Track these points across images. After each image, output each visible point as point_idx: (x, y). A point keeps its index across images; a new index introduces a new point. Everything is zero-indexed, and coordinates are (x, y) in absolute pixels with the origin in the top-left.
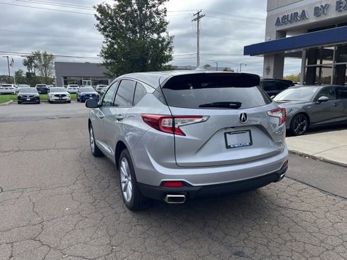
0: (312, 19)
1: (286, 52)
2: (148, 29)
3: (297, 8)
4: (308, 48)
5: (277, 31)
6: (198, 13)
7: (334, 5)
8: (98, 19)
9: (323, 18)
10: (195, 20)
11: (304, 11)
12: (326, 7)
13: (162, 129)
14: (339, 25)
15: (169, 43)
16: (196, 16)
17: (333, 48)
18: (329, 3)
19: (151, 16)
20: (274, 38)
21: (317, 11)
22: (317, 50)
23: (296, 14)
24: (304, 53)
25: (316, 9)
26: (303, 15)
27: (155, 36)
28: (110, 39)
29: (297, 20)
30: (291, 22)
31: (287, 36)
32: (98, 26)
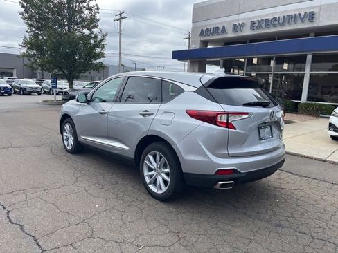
0: (230, 34)
1: (208, 60)
2: (77, 23)
3: (218, 23)
4: (224, 58)
5: (201, 41)
6: (120, 14)
7: (249, 24)
8: (23, 6)
9: (239, 34)
10: (117, 20)
11: (224, 26)
12: (242, 25)
13: (218, 123)
14: (251, 41)
15: (102, 40)
16: (118, 17)
17: (243, 60)
18: (244, 22)
19: (81, 11)
20: (198, 46)
21: (236, 28)
22: (231, 60)
23: (218, 28)
24: (222, 62)
25: (235, 26)
26: (224, 30)
27: (86, 31)
28: (34, 29)
29: (218, 34)
30: (213, 34)
31: (209, 47)
32: (22, 13)
